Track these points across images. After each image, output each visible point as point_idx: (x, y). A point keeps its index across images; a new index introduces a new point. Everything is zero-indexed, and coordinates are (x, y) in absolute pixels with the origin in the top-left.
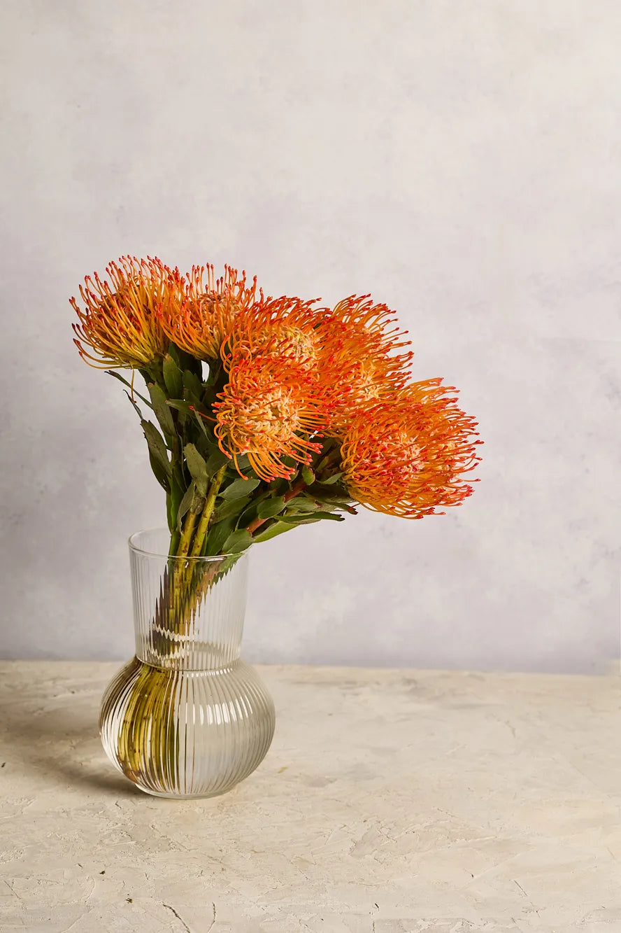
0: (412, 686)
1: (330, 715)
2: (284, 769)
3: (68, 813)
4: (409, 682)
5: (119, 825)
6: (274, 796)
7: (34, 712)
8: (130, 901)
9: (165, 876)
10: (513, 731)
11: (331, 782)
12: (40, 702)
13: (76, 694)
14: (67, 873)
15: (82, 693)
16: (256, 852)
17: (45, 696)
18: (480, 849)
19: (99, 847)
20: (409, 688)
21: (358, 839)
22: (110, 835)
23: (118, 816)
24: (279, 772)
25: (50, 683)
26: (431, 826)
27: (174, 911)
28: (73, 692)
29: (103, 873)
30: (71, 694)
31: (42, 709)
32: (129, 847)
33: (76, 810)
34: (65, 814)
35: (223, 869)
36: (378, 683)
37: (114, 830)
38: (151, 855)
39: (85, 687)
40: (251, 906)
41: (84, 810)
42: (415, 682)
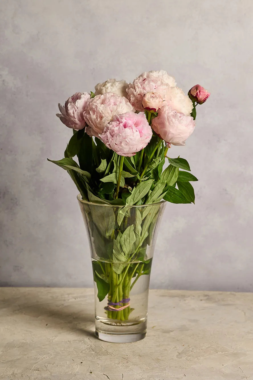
1: (174, 307)
2: (154, 327)
3: (70, 342)
4: (206, 296)
5: (89, 346)
6: (149, 336)
7: (60, 306)
8: (91, 373)
9: (105, 364)
10: (245, 313)
11: (172, 331)
12: (63, 302)
13: (77, 300)
14: (68, 362)
15: (79, 299)
16: (140, 356)
17: (64, 300)
18: (226, 356)
19: (81, 354)
20: (206, 298)
21: (180, 352)
22: (85, 349)
23: (89, 343)
24: (152, 328)
25: (67, 296)
26: (209, 347)
27: (107, 376)
28: (75, 299)
29: (82, 363)
30: (75, 300)
31: (63, 305)
32: (92, 354)
33: (74, 341)
34: (69, 342)
35: (127, 362)
36: (194, 296)
37: (87, 348)
38: (100, 357)
39: (80, 297)
40: (137, 375)
41: (76, 341)
42: (208, 296)
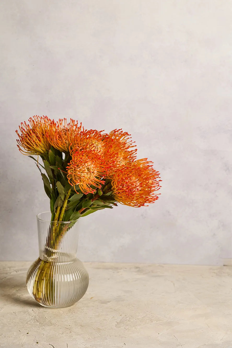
0: (138, 269)
1: (109, 279)
2: (92, 298)
3: (15, 313)
5: (33, 317)
6: (89, 307)
7: (3, 279)
8: (37, 343)
9: (50, 334)
10: (174, 284)
11: (109, 302)
12: (5, 275)
13: (18, 273)
14: (15, 333)
15: (20, 272)
16: (82, 326)
17: (7, 273)
18: (161, 325)
19: (26, 325)
21: (118, 321)
22: (30, 320)
23: (33, 314)
24: (91, 299)
25: (8, 269)
26: (144, 317)
27: (53, 346)
28: (17, 272)
29: (28, 333)
30: (16, 273)
31: (6, 278)
32: (37, 324)
33: (18, 312)
34: (14, 314)
35: (70, 332)
36: (126, 268)
37: (31, 319)
38: (45, 327)
39: (21, 270)
40: (80, 344)
41: (21, 312)
42: (139, 268)
